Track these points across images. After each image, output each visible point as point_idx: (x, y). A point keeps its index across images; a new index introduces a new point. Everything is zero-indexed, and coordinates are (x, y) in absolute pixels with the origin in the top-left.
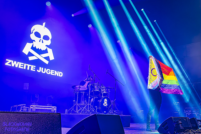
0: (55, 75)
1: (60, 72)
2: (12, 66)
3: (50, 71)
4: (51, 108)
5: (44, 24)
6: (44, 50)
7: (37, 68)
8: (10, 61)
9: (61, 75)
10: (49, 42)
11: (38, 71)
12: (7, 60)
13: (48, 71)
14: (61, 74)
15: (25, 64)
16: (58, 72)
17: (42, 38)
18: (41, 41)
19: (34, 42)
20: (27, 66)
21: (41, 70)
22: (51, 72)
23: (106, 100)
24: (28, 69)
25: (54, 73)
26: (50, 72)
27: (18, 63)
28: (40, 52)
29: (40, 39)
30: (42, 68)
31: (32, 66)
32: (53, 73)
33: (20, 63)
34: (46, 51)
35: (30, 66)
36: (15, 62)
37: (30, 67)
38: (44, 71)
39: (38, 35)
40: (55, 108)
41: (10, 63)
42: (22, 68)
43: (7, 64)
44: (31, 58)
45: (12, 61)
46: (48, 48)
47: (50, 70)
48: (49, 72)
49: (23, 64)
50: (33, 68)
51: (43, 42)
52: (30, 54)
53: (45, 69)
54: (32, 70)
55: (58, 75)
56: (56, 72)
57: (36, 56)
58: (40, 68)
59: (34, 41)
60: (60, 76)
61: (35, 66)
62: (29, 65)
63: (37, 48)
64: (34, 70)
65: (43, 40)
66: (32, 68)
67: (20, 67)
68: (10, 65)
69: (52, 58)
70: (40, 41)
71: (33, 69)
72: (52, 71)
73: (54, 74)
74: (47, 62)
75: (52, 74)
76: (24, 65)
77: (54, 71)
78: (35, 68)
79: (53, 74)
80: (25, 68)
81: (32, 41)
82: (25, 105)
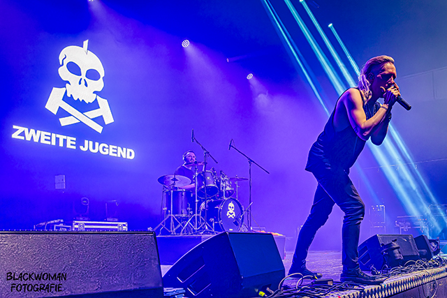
0: (119, 156)
1: (129, 150)
2: (27, 139)
3: (108, 148)
4: (116, 225)
5: (86, 43)
6: (91, 102)
7: (80, 142)
8: (21, 129)
9: (131, 155)
10: (99, 85)
11: (81, 147)
12: (14, 127)
13: (104, 147)
14: (131, 153)
15: (54, 135)
16: (124, 149)
17: (83, 76)
18: (83, 82)
19: (67, 85)
20: (57, 139)
21: (87, 146)
22: (111, 151)
23: (231, 205)
24: (61, 144)
25: (115, 151)
26: (107, 150)
27: (38, 132)
28: (82, 106)
29: (80, 77)
30: (91, 143)
31: (69, 139)
32: (113, 153)
33: (44, 133)
34: (95, 105)
35: (65, 137)
36: (32, 131)
37: (65, 141)
38: (94, 148)
40: (124, 225)
41: (23, 134)
42: (49, 143)
43: (15, 136)
44: (64, 122)
45: (26, 130)
46: (98, 98)
47: (106, 146)
48: (105, 149)
49: (49, 134)
50: (70, 142)
52: (62, 113)
53: (97, 144)
54: (69, 146)
55: (124, 157)
56: (119, 148)
57: (76, 117)
58: (86, 142)
59: (68, 82)
60: (129, 157)
61: (75, 139)
62: (61, 137)
63: (76, 99)
64: (74, 147)
65: (87, 80)
67: (43, 141)
68: (23, 138)
69: (109, 119)
70: (80, 83)
71: (71, 145)
72: (111, 147)
73: (116, 153)
74: (99, 129)
75: (111, 154)
76: (51, 136)
77: (115, 147)
78: (74, 143)
79: (115, 155)
80: (54, 143)
81: (63, 84)
82: (62, 221)
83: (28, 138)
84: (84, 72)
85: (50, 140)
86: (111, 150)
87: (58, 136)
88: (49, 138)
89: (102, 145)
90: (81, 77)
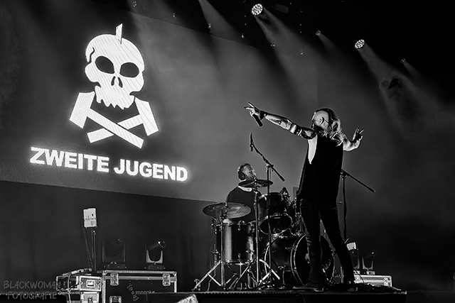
1: (179, 169)
2: (48, 164)
3: (152, 168)
5: (119, 28)
6: (128, 107)
7: (114, 163)
8: (41, 151)
9: (182, 175)
11: (116, 169)
12: (33, 149)
13: (146, 167)
14: (182, 172)
15: (81, 156)
16: (173, 168)
17: (117, 73)
18: (117, 81)
19: (96, 87)
20: (85, 161)
21: (125, 167)
24: (90, 168)
25: (161, 171)
26: (150, 171)
27: (62, 153)
28: (116, 114)
29: (112, 75)
30: (128, 162)
31: (100, 158)
32: (158, 174)
33: (68, 154)
35: (94, 157)
36: (55, 152)
37: (95, 162)
38: (132, 169)
39: (105, 65)
40: (172, 275)
41: (43, 157)
42: (75, 166)
43: (34, 160)
45: (47, 151)
46: (137, 100)
47: (149, 165)
48: (147, 170)
49: (75, 155)
50: (102, 163)
51: (121, 84)
52: (91, 125)
53: (136, 163)
54: (100, 169)
55: (173, 178)
56: (166, 167)
57: (108, 129)
58: (122, 161)
59: (98, 84)
60: (179, 179)
61: (107, 159)
62: (91, 158)
63: (108, 105)
64: (107, 170)
66: (100, 164)
67: (67, 165)
68: (43, 162)
69: (152, 128)
70: (113, 83)
71: (103, 167)
72: (155, 165)
73: (163, 174)
74: (138, 142)
75: (156, 176)
76: (77, 158)
77: (161, 166)
78: (107, 164)
79: (161, 177)
80: (81, 167)
81: (90, 86)
82: (90, 270)
83: (50, 163)
84: (117, 68)
85: (76, 163)
86: (155, 171)
87: (86, 156)
88: (75, 160)
89: (144, 164)
90: (114, 75)
